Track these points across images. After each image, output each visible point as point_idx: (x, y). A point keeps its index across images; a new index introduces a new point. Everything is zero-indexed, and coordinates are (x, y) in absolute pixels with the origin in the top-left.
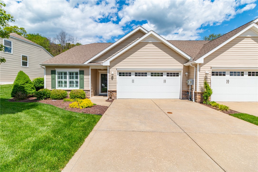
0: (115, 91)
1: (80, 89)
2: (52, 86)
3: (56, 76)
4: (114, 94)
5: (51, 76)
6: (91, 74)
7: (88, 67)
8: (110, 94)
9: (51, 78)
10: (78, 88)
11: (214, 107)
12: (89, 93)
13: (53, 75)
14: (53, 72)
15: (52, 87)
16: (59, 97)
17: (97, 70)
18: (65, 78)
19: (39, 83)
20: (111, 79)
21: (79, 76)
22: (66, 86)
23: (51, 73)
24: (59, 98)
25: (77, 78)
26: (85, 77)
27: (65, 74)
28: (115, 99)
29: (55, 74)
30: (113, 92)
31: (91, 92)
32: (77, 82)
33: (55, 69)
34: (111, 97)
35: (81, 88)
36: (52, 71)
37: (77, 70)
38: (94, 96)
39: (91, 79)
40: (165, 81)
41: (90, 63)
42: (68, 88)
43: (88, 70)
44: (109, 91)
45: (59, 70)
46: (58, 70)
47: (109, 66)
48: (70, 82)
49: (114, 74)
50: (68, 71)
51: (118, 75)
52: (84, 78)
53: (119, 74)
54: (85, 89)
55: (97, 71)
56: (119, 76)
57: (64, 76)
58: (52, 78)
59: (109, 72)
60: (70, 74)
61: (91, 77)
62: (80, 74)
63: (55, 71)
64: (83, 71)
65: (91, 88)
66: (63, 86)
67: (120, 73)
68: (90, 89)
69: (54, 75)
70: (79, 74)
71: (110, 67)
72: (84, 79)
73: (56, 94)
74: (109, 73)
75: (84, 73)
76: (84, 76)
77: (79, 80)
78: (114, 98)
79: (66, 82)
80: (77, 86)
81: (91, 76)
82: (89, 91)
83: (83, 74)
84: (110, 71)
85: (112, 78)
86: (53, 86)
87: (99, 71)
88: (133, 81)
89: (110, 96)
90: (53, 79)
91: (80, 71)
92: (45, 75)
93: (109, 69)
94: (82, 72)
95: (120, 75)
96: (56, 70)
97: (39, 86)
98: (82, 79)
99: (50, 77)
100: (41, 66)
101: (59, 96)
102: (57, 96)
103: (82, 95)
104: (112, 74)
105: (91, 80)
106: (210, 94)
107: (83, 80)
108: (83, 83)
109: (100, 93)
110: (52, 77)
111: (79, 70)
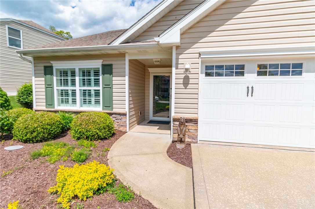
0: (195, 121)
1: (103, 109)
2: (46, 102)
3: (55, 78)
4: (190, 128)
5: (43, 79)
6: (129, 73)
7: (122, 55)
8: (181, 130)
9: (44, 83)
10: (99, 109)
12: (123, 120)
13: (48, 76)
14: (48, 71)
15: (46, 104)
16: (35, 134)
17: (146, 68)
18: (73, 83)
19: (27, 95)
20: (182, 86)
21: (101, 77)
22: (74, 102)
23: (43, 72)
24: (36, 137)
25: (97, 82)
26: (116, 80)
28: (194, 142)
29: (52, 74)
30: (186, 122)
31: (130, 116)
32: (97, 93)
33: (51, 62)
34: (183, 139)
35: (105, 106)
36: (45, 67)
37: (97, 64)
38: (138, 125)
39: (130, 85)
41: (126, 42)
43: (123, 62)
44: (175, 120)
45: (60, 65)
46: (57, 65)
47: (178, 47)
48: (84, 93)
49: (192, 71)
50: (77, 66)
51: (201, 73)
52: (114, 82)
53: (204, 71)
54: (115, 110)
55: (145, 69)
56: (204, 75)
57: (71, 79)
58: (46, 84)
59: (177, 64)
60: (85, 73)
61: (130, 81)
62: (103, 74)
63: (51, 67)
64: (111, 65)
65: (130, 109)
66: (69, 102)
67: (207, 67)
68: (127, 110)
69: (50, 76)
70: (102, 74)
71: (180, 48)
72: (114, 87)
73: (25, 128)
74: (177, 68)
75: (114, 70)
76: (114, 78)
77: (100, 88)
78: (189, 140)
79: (74, 93)
80: (97, 102)
81: (130, 77)
82: (125, 115)
83: (111, 73)
84: (180, 61)
85: (186, 82)
86: (50, 102)
87: (151, 70)
88: (250, 91)
89: (181, 136)
90: (49, 86)
91: (103, 66)
92: (33, 77)
93: (178, 54)
94: (108, 69)
95: (208, 74)
96: (53, 65)
97: (26, 100)
98: (108, 86)
99: (42, 80)
100: (19, 55)
101: (34, 132)
104: (187, 70)
105: (129, 89)
107: (111, 88)
108: (112, 96)
110: (45, 81)
111: (101, 64)
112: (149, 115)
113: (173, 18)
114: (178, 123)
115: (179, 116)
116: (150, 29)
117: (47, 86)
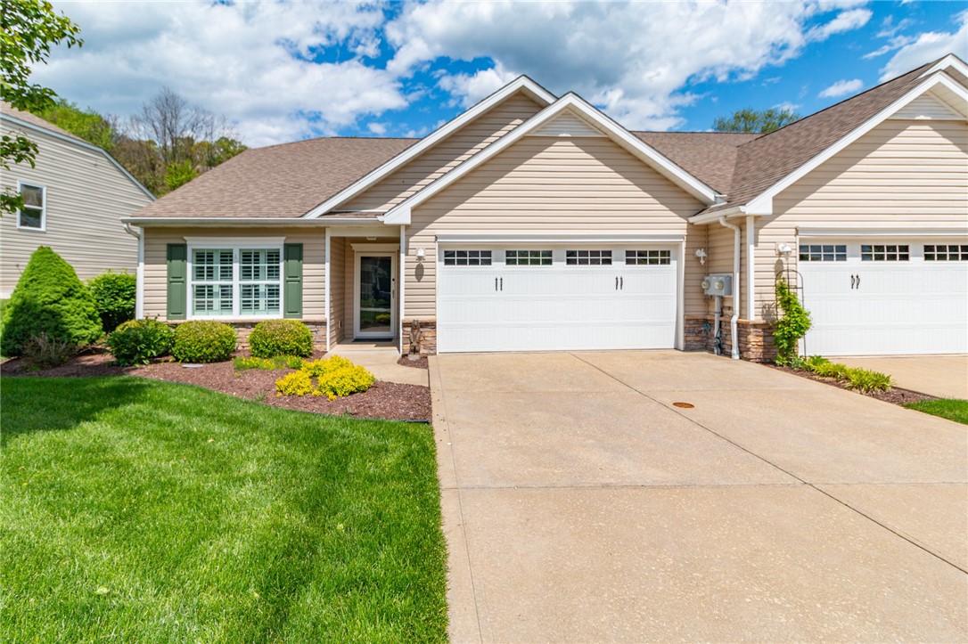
0: (432, 325)
1: (285, 316)
2: (169, 309)
3: (190, 266)
4: (426, 334)
5: (165, 267)
6: (331, 258)
7: (318, 230)
8: (415, 337)
9: (165, 273)
10: (278, 315)
11: (827, 379)
12: (321, 333)
13: (176, 263)
14: (176, 252)
15: (168, 313)
17: (347, 244)
18: (226, 273)
19: (112, 297)
20: (414, 278)
21: (282, 265)
22: (226, 306)
23: (165, 254)
24: (211, 354)
25: (273, 272)
26: (308, 269)
27: (227, 257)
28: (432, 354)
29: (184, 258)
30: (421, 327)
31: (331, 327)
32: (273, 291)
33: (185, 238)
34: (417, 348)
35: (288, 312)
36: (170, 246)
37: (277, 243)
38: (338, 343)
39: (331, 276)
40: (619, 280)
41: (330, 213)
42: (237, 315)
43: (321, 241)
44: (405, 325)
45: (197, 243)
46: (194, 244)
47: (407, 227)
48: (246, 291)
49: (427, 258)
50: (237, 245)
51: (440, 260)
52: (305, 273)
53: (443, 258)
54: (305, 318)
55: (344, 245)
56: (443, 263)
57: (222, 268)
58: (169, 276)
59: (407, 249)
60: (246, 256)
61: (331, 270)
62: (287, 258)
63: (184, 246)
64: (300, 246)
65: (331, 314)
66: (214, 308)
67: (447, 254)
68: (327, 316)
69: (180, 261)
70: (285, 259)
71: (411, 229)
72: (305, 279)
73: (200, 341)
74: (407, 254)
75: (305, 253)
76: (304, 266)
77: (281, 282)
78: (425, 352)
79: (226, 292)
80: (273, 306)
81: (331, 264)
82: (323, 323)
83: (300, 258)
84: (411, 245)
85: (419, 272)
86: (175, 307)
87: (355, 246)
88: (499, 284)
89: (415, 344)
90: (176, 280)
91: (287, 246)
92: (142, 264)
93: (408, 236)
94: (295, 252)
95: (447, 262)
96: (188, 243)
97: (111, 307)
98: (295, 279)
99: (161, 270)
102: (202, 348)
103: (299, 341)
104: (420, 258)
105: (331, 282)
106: (802, 330)
107: (300, 282)
108: (301, 295)
109: (358, 333)
110: (169, 270)
111: (282, 243)
112: (353, 329)
113: (400, 182)
114: (409, 329)
115: (411, 319)
116: (366, 195)
117: (171, 279)
